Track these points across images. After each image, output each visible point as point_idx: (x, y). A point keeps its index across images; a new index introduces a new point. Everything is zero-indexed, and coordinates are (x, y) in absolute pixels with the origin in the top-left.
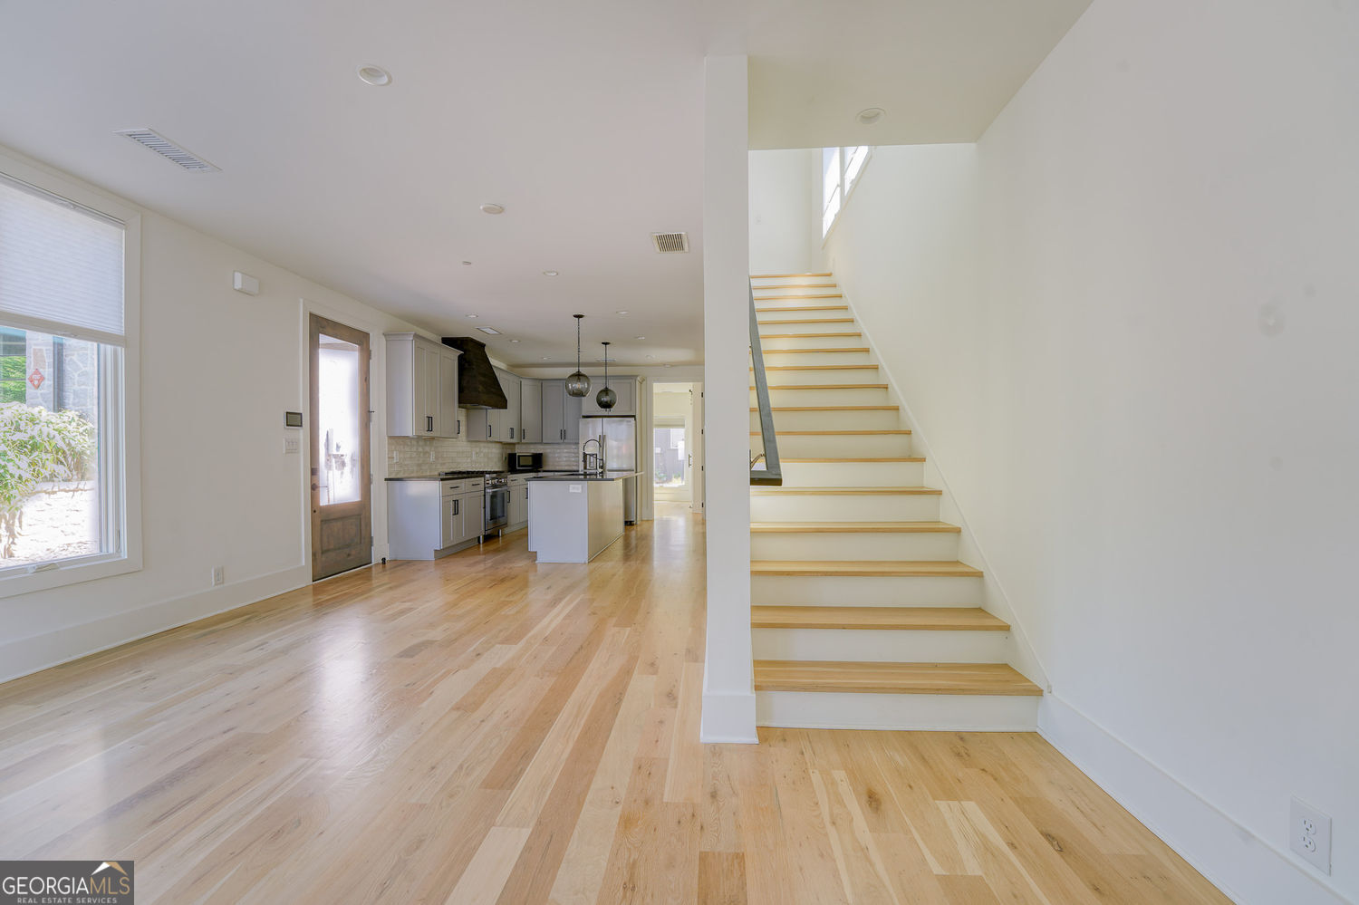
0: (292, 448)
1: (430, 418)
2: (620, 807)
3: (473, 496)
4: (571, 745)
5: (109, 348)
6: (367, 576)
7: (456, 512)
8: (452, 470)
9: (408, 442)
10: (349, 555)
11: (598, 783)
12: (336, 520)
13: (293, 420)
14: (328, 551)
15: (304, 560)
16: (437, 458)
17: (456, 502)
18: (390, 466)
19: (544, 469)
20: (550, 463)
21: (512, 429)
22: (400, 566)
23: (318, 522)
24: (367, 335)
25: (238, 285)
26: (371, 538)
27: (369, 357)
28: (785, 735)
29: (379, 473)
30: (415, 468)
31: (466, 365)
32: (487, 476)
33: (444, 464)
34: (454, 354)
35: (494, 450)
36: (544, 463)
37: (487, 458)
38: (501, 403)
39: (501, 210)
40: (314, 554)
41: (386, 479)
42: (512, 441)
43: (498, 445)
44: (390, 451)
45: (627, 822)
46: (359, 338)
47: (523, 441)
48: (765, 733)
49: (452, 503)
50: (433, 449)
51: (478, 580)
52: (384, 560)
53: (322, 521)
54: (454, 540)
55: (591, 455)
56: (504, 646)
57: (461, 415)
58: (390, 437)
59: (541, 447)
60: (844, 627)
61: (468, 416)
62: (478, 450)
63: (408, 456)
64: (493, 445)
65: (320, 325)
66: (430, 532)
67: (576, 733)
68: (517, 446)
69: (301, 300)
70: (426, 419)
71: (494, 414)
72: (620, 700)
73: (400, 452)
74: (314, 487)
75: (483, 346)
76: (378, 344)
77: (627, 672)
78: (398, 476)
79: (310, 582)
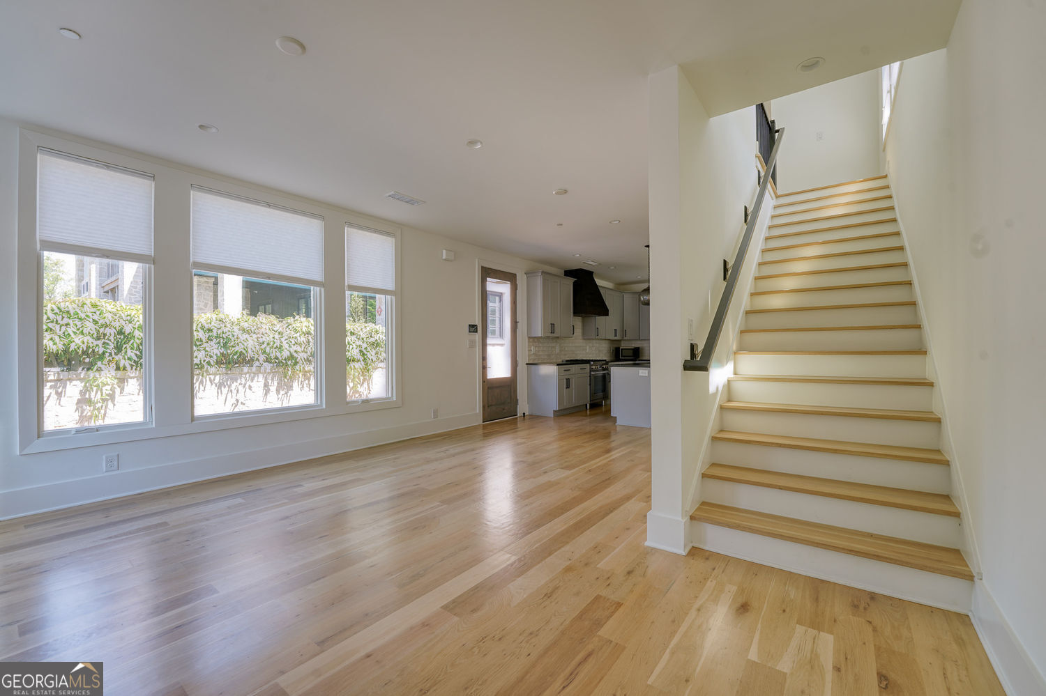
0: (472, 345)
1: (553, 325)
2: (570, 562)
3: (580, 375)
4: (565, 527)
5: (389, 297)
6: (515, 422)
7: (568, 387)
8: (567, 359)
9: (541, 340)
10: (504, 409)
11: (567, 548)
12: (496, 387)
13: (473, 328)
14: (491, 405)
15: (478, 409)
16: (561, 351)
17: (568, 380)
18: (529, 356)
19: (641, 359)
21: (615, 330)
22: (535, 419)
23: (486, 388)
24: (516, 275)
25: (444, 257)
26: (517, 400)
27: (516, 289)
28: (708, 556)
29: (522, 360)
30: (546, 357)
31: (579, 288)
32: (592, 363)
33: (566, 355)
34: (569, 282)
35: (604, 345)
37: (598, 351)
38: (604, 311)
39: (566, 192)
40: (484, 407)
41: (527, 364)
42: (616, 338)
43: (607, 342)
44: (529, 346)
45: (568, 569)
46: (510, 277)
47: (625, 338)
48: (695, 552)
49: (565, 380)
50: (557, 345)
51: (572, 431)
52: (524, 414)
53: (488, 388)
54: (566, 405)
56: (563, 470)
57: (578, 321)
58: (529, 338)
59: (639, 342)
60: (780, 488)
61: (583, 322)
62: (589, 345)
63: (541, 349)
64: (604, 342)
65: (487, 273)
66: (551, 400)
67: (571, 523)
68: (622, 342)
69: (477, 260)
70: (550, 326)
71: (600, 320)
72: (612, 512)
73: (536, 347)
74: (484, 368)
75: (591, 273)
76: (522, 280)
77: (628, 498)
78: (536, 362)
79: (481, 422)
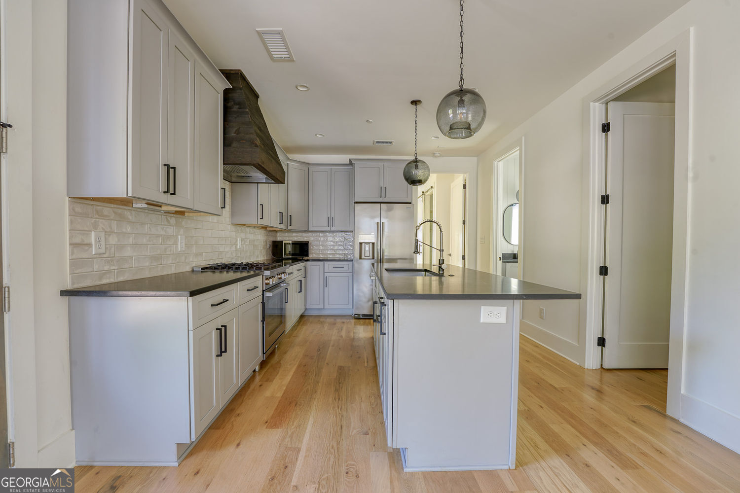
1: (169, 168)
3: (246, 307)
7: (222, 351)
8: (211, 262)
17: (222, 331)
18: (75, 263)
19: (308, 258)
20: (314, 252)
21: (281, 213)
31: (235, 108)
33: (201, 254)
36: (310, 251)
37: (253, 245)
38: (277, 176)
41: (64, 293)
42: (279, 227)
44: (79, 230)
47: (290, 228)
49: (214, 334)
50: (182, 231)
54: (216, 405)
55: (366, 243)
58: (76, 198)
59: (307, 235)
62: (243, 235)
63: (131, 241)
70: (162, 171)
73: (108, 233)
